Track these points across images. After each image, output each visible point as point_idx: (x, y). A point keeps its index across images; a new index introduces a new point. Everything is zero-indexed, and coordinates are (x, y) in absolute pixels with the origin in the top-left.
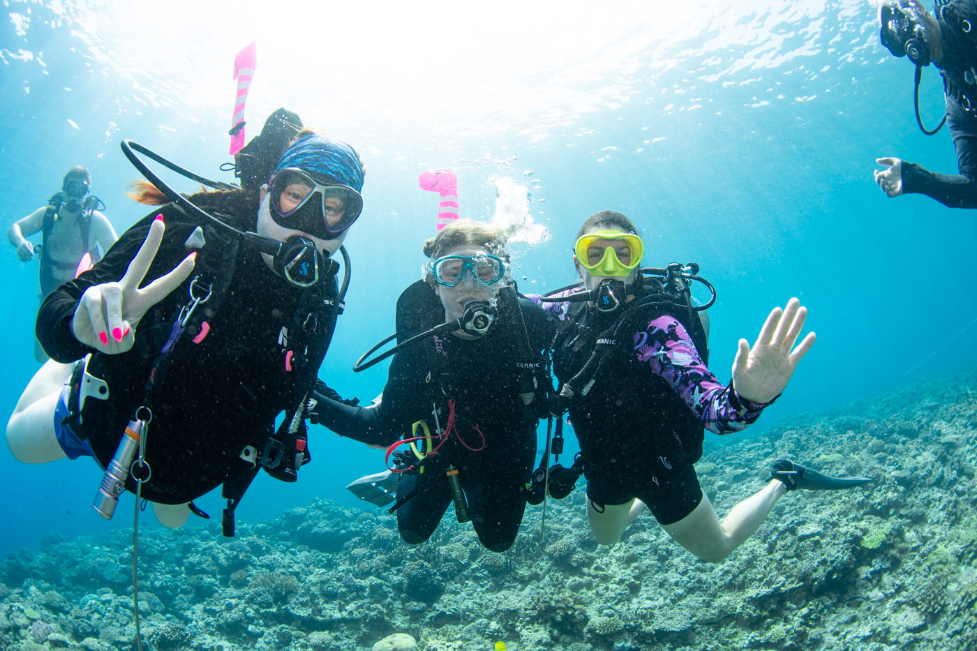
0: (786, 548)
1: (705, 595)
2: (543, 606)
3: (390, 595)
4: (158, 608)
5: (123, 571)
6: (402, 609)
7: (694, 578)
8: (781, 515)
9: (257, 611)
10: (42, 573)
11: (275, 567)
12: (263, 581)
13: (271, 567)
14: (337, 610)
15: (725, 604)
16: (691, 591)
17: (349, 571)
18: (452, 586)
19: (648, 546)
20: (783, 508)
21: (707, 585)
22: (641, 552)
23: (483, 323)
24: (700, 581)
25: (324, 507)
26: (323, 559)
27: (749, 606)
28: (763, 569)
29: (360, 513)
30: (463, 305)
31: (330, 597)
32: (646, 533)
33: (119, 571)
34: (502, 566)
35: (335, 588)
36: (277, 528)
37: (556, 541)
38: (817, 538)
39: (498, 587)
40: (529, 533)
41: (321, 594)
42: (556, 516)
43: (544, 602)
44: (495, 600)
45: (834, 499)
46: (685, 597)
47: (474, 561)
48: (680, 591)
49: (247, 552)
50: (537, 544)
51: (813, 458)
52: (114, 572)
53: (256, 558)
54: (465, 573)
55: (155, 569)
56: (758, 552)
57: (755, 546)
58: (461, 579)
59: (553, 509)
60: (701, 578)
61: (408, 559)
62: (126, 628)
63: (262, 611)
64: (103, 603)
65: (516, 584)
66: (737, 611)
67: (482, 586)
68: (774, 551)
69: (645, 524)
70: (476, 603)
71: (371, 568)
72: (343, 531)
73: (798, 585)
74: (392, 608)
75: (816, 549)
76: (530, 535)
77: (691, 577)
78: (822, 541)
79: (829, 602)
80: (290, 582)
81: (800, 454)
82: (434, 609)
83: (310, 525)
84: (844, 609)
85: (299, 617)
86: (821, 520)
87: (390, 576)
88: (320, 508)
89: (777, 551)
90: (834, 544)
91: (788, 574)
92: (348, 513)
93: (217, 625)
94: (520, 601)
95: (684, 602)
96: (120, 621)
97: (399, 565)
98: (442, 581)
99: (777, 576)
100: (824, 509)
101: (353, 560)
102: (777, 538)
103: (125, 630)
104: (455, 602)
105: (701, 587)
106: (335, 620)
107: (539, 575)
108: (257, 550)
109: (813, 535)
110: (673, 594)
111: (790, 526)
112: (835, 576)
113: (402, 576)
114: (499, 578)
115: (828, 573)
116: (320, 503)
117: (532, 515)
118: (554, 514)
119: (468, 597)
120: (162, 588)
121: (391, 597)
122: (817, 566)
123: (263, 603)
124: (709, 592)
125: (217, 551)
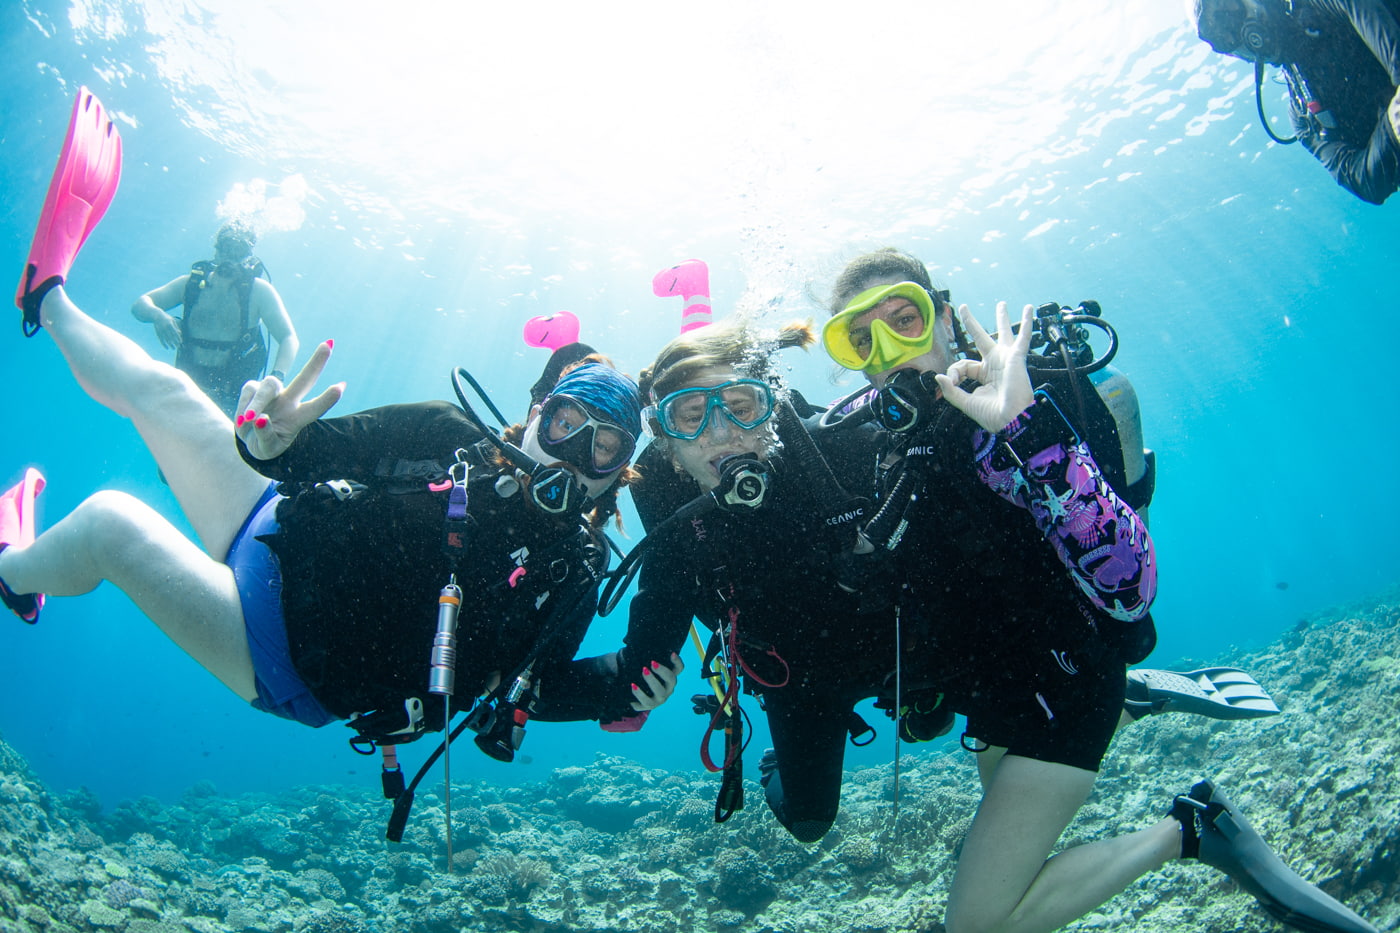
0: (1316, 814)
1: (1186, 901)
2: (926, 923)
3: (692, 898)
4: (334, 893)
5: (292, 839)
6: (707, 920)
7: (1172, 874)
8: (1307, 763)
9: (478, 908)
10: (171, 832)
11: (522, 849)
12: (496, 866)
13: (515, 849)
14: (603, 916)
15: (1219, 915)
16: (1165, 896)
17: (634, 860)
18: (790, 888)
19: (1103, 825)
20: (1310, 752)
21: (1191, 885)
22: (1092, 835)
23: (753, 490)
24: (1181, 879)
25: (611, 768)
26: (599, 841)
27: (1255, 917)
28: (1282, 853)
29: (666, 776)
30: (715, 466)
31: (595, 895)
32: (1101, 805)
33: (286, 838)
34: (870, 859)
35: (605, 884)
36: (540, 794)
37: (959, 819)
38: (1365, 792)
39: (863, 891)
40: (919, 807)
41: (583, 891)
42: (963, 781)
43: (929, 917)
44: (852, 912)
45: (1385, 728)
46: (1156, 906)
47: (828, 850)
48: (1148, 897)
49: (482, 824)
50: (929, 824)
51: (1353, 667)
52: (278, 838)
53: (496, 835)
54: (811, 869)
55: (344, 841)
56: (1274, 826)
57: (1270, 815)
58: (805, 878)
59: (959, 771)
60: (1183, 874)
61: (726, 846)
62: (273, 913)
63: (486, 909)
64: (248, 876)
65: (891, 887)
66: (1237, 926)
67: (837, 890)
68: (1299, 822)
69: (1099, 791)
70: (823, 916)
71: (668, 856)
72: (636, 803)
73: (1332, 876)
74: (690, 918)
75: (1363, 812)
76: (920, 810)
77: (1168, 873)
78: (1371, 797)
79: (1371, 900)
80: (537, 870)
81: (1332, 666)
82: (756, 923)
83: (587, 793)
84: (1390, 907)
85: (543, 922)
86: (1370, 763)
87: (695, 870)
88: (606, 768)
89: (1303, 822)
90: (1388, 801)
91: (1319, 858)
92: (647, 777)
93: (414, 924)
94: (891, 915)
95: (1152, 915)
96: (266, 903)
97: (712, 854)
98: (775, 880)
99: (1303, 862)
100: (1374, 744)
101: (643, 843)
102: (1304, 800)
103: (269, 916)
104: (791, 913)
105: (1181, 889)
106: (596, 930)
107: (928, 873)
108: (500, 823)
109: (1359, 788)
110: (1136, 902)
111: (1324, 778)
112: (1385, 854)
113: (714, 871)
114: (864, 878)
115: (1376, 849)
116: (607, 762)
117: (926, 781)
118: (959, 778)
119: (811, 906)
120: (348, 867)
121: (693, 901)
122: (1363, 839)
123: (490, 897)
124: (1195, 897)
125: (438, 821)
